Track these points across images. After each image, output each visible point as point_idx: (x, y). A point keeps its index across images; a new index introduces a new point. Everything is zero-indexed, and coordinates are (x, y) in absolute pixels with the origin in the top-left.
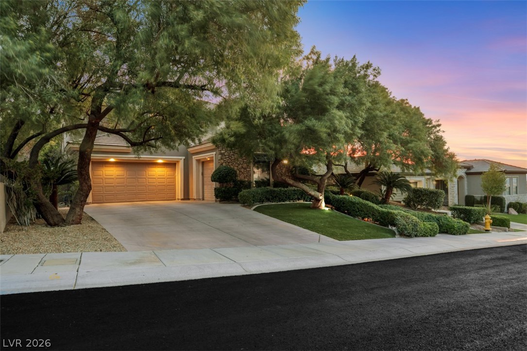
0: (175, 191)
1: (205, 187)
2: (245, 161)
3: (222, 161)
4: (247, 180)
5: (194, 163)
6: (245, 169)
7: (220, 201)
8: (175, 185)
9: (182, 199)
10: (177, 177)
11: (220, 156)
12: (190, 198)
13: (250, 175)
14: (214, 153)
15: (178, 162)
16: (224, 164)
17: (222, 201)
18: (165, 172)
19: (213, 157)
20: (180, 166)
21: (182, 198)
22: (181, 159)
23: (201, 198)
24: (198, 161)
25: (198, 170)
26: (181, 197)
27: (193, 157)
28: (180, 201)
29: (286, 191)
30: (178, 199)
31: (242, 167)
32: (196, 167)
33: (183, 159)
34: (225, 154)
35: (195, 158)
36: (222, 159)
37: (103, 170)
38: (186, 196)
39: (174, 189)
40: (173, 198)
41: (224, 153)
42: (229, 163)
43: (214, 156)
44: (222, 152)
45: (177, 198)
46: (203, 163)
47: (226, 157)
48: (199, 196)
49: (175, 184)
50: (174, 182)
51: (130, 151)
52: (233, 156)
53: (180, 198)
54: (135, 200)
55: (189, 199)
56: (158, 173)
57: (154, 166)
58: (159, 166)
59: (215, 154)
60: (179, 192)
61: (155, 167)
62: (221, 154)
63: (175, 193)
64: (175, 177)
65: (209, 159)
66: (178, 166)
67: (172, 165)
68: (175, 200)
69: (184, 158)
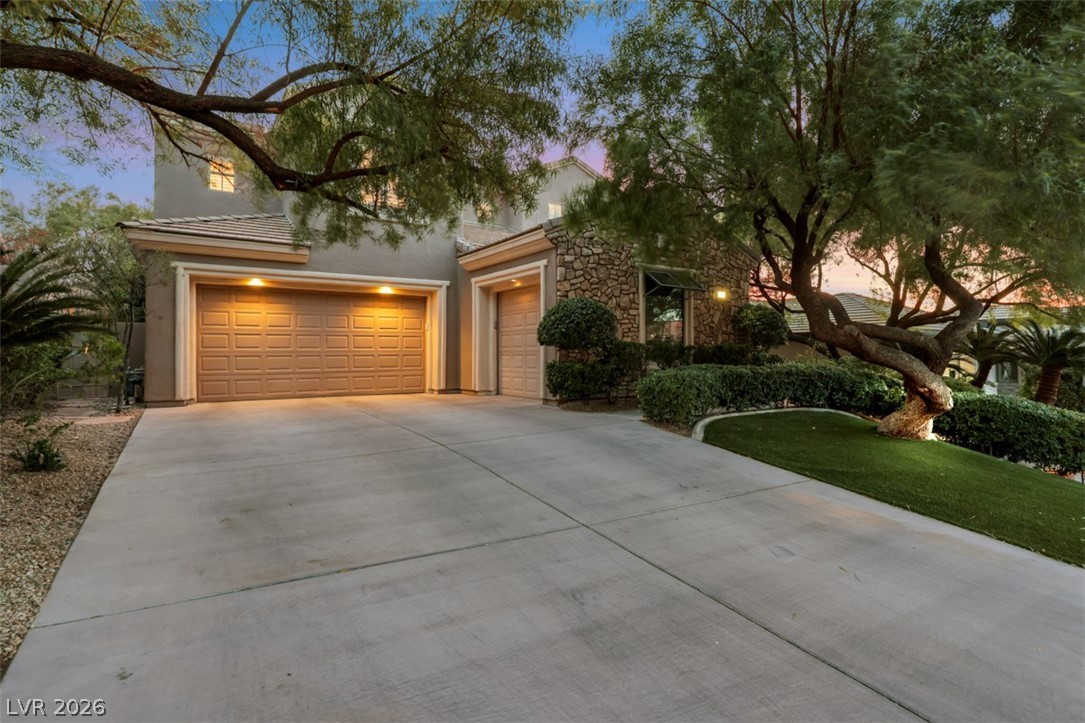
0: (424, 369)
1: (504, 360)
2: (625, 287)
3: (567, 286)
4: (629, 340)
5: (476, 296)
6: (625, 309)
7: (560, 403)
8: (423, 355)
9: (441, 392)
10: (428, 334)
11: (561, 270)
12: (462, 388)
13: (638, 327)
14: (544, 262)
15: (432, 293)
16: (571, 295)
17: (566, 401)
18: (400, 319)
19: (539, 274)
20: (438, 307)
21: (443, 386)
22: (441, 286)
23: (492, 388)
24: (486, 290)
25: (484, 313)
26: (439, 385)
27: (473, 280)
28: (435, 395)
29: (769, 376)
30: (432, 390)
31: (618, 305)
32: (481, 306)
33: (444, 289)
34: (576, 265)
35: (477, 282)
36: (565, 280)
37: (232, 311)
38: (453, 384)
39: (421, 365)
40: (418, 388)
41: (572, 262)
42: (584, 291)
43: (542, 270)
44: (568, 258)
45: (428, 387)
46: (499, 297)
47: (577, 273)
48: (488, 383)
49: (424, 351)
50: (422, 345)
51: (305, 260)
52: (594, 274)
53: (435, 387)
54: (319, 392)
55: (458, 391)
56: (381, 320)
57: (371, 304)
58: (382, 304)
59: (546, 267)
60: (434, 372)
61: (374, 307)
62: (564, 264)
63: (423, 375)
64: (424, 333)
65: (518, 284)
66: (431, 302)
67: (415, 301)
68: (423, 392)
69: (448, 283)
